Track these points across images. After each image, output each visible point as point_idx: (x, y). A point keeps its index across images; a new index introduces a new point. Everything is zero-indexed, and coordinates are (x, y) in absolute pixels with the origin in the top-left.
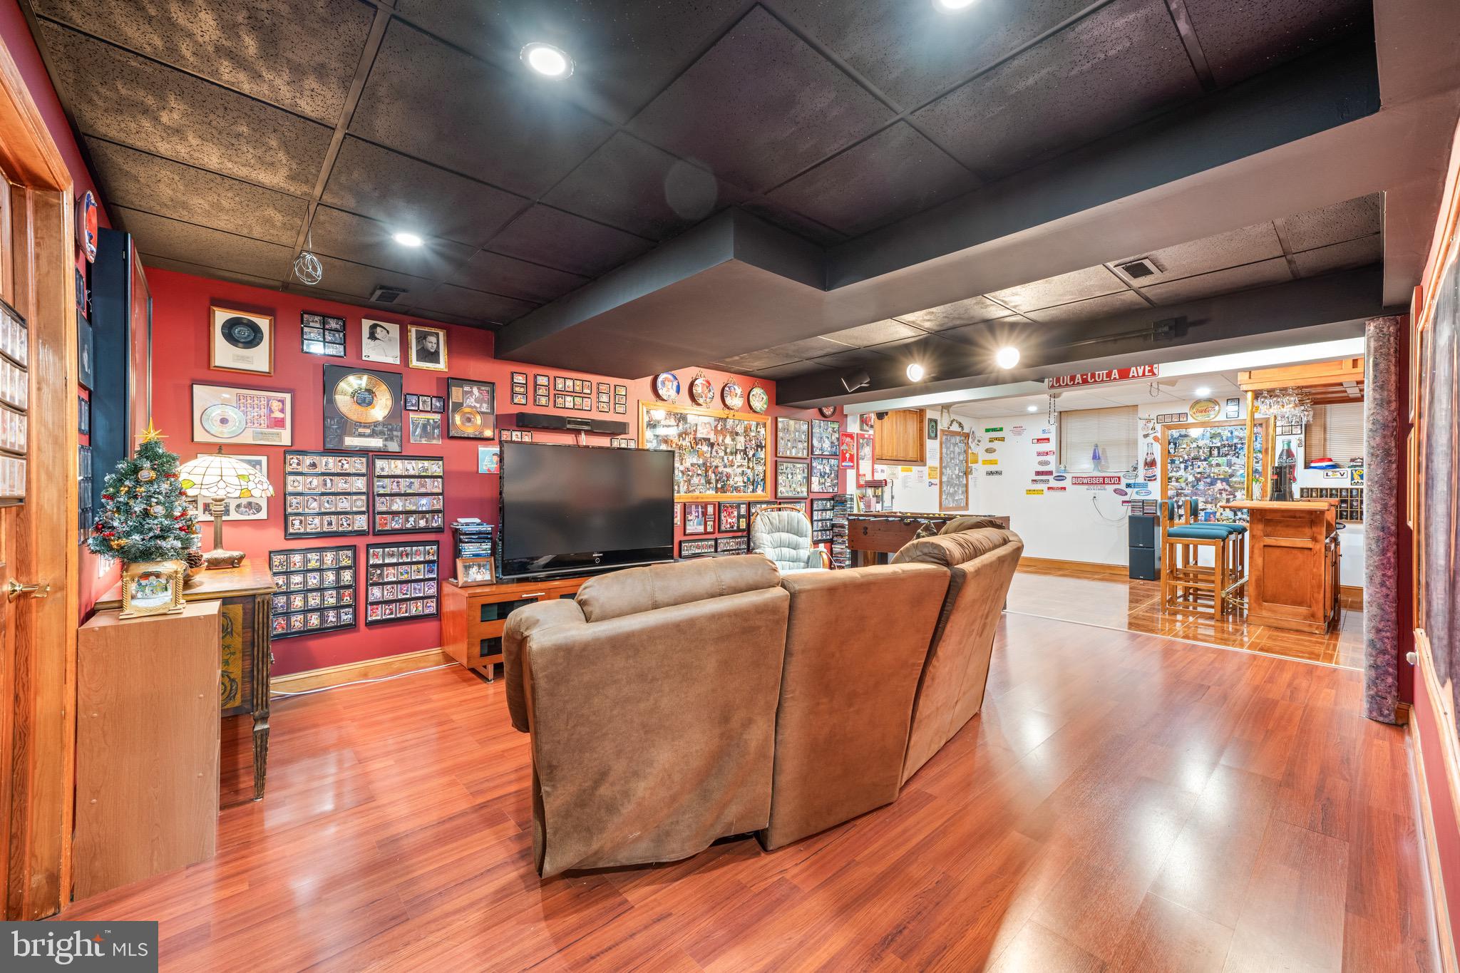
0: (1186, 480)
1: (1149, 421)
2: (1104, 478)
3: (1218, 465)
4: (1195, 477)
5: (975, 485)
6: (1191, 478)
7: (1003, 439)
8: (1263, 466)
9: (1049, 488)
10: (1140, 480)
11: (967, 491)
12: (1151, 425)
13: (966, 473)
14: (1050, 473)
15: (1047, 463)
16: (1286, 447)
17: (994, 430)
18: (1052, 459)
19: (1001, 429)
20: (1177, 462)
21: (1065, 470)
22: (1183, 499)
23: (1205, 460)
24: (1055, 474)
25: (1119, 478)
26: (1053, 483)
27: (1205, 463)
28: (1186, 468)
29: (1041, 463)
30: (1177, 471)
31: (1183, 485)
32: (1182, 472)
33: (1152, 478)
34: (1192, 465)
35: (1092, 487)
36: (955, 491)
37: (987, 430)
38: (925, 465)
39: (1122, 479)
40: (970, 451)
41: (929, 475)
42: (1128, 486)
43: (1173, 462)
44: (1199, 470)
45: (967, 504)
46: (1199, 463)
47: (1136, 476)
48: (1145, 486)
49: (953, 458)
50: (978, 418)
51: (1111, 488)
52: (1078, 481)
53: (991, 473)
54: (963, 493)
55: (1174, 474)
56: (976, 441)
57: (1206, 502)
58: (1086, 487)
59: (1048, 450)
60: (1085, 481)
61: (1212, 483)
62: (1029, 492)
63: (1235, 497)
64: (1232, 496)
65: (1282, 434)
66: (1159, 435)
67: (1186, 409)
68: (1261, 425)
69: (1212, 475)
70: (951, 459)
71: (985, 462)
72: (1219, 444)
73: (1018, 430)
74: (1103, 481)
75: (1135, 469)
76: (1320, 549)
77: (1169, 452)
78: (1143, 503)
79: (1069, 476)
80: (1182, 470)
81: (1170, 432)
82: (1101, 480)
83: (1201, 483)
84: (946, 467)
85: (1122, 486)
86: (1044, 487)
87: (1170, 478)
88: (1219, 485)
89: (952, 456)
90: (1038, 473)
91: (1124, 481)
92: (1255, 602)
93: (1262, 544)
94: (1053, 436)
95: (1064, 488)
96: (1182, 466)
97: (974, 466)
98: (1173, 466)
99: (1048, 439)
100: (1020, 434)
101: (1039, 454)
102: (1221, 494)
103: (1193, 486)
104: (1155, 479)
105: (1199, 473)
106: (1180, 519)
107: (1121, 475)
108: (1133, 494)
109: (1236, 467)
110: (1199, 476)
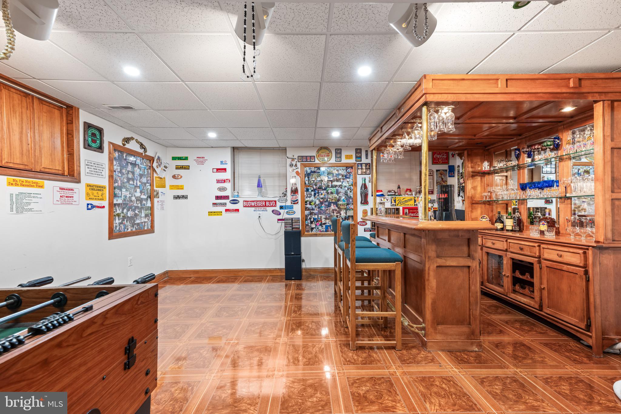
0: (315, 203)
1: (293, 159)
2: (265, 201)
3: (332, 193)
4: (320, 201)
5: (162, 208)
6: (318, 202)
7: (187, 168)
8: (354, 194)
9: (226, 210)
10: (289, 203)
11: (152, 214)
12: (294, 163)
13: (151, 197)
14: (227, 197)
15: (224, 189)
16: (363, 183)
17: (180, 158)
18: (228, 185)
19: (186, 158)
20: (310, 190)
21: (238, 195)
22: (313, 216)
23: (325, 189)
24: (231, 199)
25: (275, 201)
26: (230, 206)
27: (325, 191)
28: (315, 194)
29: (220, 189)
30: (310, 197)
31: (314, 206)
32: (312, 198)
33: (295, 202)
34: (318, 193)
35: (257, 208)
36: (136, 215)
37: (174, 158)
38: (79, 181)
39: (277, 202)
40: (155, 175)
41: (88, 194)
42: (281, 207)
43: (307, 190)
44: (322, 196)
45: (152, 226)
46: (322, 192)
47: (286, 200)
48: (292, 207)
49: (133, 180)
50: (166, 146)
51: (270, 209)
52: (248, 204)
53: (177, 197)
54: (146, 216)
55: (308, 199)
56: (162, 166)
57: (326, 219)
58: (253, 209)
59: (226, 178)
60: (253, 204)
61: (329, 206)
62: (211, 213)
63: (340, 214)
64: (339, 214)
65: (362, 174)
66: (299, 170)
67: (314, 153)
68: (352, 167)
69: (329, 200)
70: (129, 180)
71: (172, 187)
72: (332, 179)
73: (201, 160)
74: (265, 204)
75: (285, 195)
76: (476, 266)
77: (305, 183)
78: (292, 220)
79: (241, 200)
80: (313, 196)
81: (305, 169)
82: (264, 204)
83: (323, 205)
84: (120, 188)
85: (277, 208)
86: (222, 209)
87: (306, 202)
88: (333, 207)
89: (130, 176)
90: (217, 198)
91: (279, 204)
92: (432, 327)
93: (435, 266)
94: (229, 167)
95: (238, 210)
96: (313, 193)
97: (160, 190)
98: (308, 193)
99: (225, 169)
100: (202, 163)
101: (218, 181)
102: (333, 212)
103: (319, 208)
104: (298, 203)
105: (322, 198)
106: (312, 231)
107: (276, 199)
108: (284, 214)
109: (341, 195)
110: (322, 200)
